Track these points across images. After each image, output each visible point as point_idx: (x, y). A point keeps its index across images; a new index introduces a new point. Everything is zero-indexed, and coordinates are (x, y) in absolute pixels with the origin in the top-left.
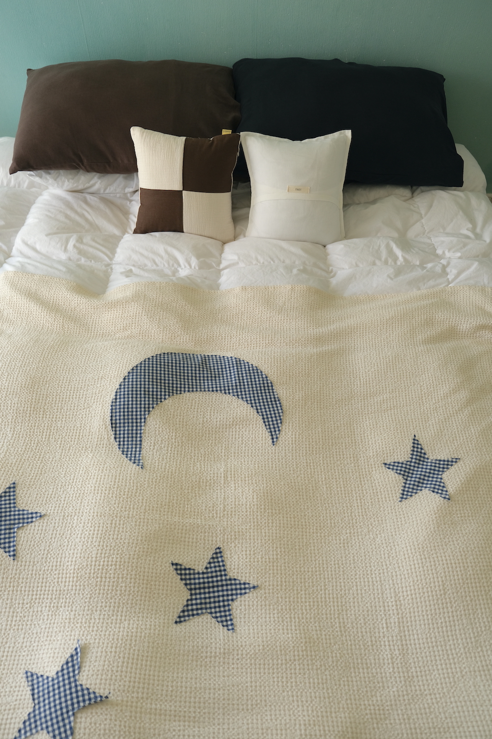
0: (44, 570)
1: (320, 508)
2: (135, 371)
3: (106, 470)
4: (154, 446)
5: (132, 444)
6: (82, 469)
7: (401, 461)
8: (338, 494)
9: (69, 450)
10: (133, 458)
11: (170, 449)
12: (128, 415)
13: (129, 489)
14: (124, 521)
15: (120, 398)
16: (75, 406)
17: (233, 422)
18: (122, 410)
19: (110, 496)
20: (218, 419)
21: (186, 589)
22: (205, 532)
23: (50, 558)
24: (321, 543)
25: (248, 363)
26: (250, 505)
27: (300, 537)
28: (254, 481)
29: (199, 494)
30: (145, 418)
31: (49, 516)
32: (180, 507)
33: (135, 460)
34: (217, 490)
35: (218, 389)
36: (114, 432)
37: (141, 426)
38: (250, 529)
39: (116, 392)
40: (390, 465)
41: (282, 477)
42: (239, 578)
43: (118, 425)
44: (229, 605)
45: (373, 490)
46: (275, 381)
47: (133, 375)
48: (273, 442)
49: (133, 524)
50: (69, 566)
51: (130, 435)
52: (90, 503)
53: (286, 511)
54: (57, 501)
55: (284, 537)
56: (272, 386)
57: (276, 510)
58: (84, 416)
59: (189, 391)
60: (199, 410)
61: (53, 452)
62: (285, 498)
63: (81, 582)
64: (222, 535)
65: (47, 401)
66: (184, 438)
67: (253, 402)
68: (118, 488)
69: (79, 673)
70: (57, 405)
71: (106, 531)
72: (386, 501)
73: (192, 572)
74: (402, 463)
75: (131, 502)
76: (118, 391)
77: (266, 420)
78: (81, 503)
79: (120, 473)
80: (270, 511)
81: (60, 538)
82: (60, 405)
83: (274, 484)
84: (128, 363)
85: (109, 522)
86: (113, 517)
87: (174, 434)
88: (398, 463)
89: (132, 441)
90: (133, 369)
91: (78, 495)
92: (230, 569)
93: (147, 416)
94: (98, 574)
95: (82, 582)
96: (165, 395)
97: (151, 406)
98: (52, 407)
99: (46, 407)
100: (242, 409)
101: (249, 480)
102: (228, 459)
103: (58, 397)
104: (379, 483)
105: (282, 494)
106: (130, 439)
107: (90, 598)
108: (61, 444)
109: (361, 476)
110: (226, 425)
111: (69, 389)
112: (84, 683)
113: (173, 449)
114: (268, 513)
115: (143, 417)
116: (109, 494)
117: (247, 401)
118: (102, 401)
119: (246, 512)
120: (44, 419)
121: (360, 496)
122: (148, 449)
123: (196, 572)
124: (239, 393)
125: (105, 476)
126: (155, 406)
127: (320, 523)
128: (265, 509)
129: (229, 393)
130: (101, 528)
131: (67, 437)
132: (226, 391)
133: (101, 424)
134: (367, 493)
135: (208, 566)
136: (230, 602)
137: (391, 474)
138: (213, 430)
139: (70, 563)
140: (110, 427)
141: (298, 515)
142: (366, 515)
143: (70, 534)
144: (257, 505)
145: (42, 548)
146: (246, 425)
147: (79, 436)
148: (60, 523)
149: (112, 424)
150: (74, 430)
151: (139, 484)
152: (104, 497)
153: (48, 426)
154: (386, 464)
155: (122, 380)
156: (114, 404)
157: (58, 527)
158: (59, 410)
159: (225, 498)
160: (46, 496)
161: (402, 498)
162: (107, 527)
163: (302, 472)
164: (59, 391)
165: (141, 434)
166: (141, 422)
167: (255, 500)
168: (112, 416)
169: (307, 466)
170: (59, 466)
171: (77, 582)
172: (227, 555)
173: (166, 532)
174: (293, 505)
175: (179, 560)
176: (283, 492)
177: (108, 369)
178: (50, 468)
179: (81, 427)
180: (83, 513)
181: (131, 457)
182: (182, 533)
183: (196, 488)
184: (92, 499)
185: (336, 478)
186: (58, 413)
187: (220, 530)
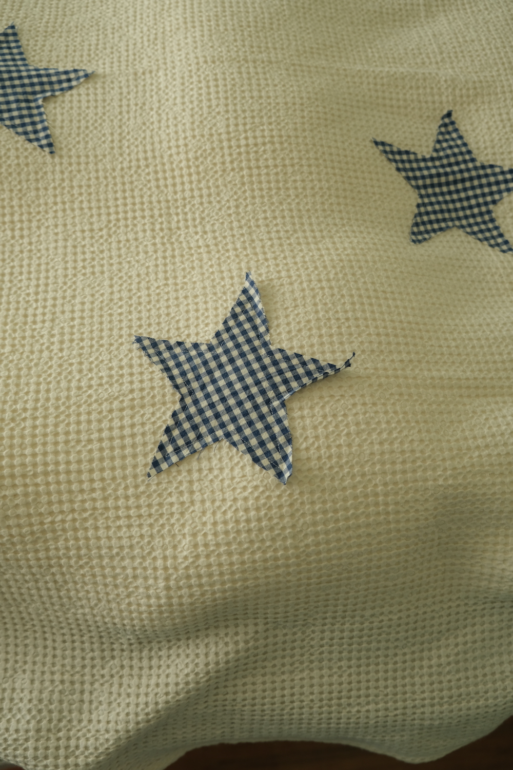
0: (122, 169)
14: (264, 68)
21: (409, 187)
22: (418, 88)
23: (128, 147)
26: (487, 39)
31: (104, 77)
38: (499, 75)
42: (499, 163)
44: (489, 212)
49: (283, 72)
50: (175, 157)
52: (183, 44)
54: (112, 53)
63: (208, 181)
64: (450, 90)
69: (268, 330)
73: (412, 157)
78: (164, 48)
81: (139, 111)
85: (235, 71)
86: (238, 62)
91: (152, 37)
92: (478, 149)
94: (241, 161)
95: (211, 182)
107: (237, 207)
112: (284, 346)
119: (484, 50)
123: (420, 157)
130: (220, 82)
135: (438, 146)
136: (491, 207)
139: (174, 150)
143: (159, 102)
145: (107, 131)
148: (132, 87)
152: (210, 31)
157: (129, 93)
159: (434, 35)
160: (86, 48)
162: (233, 79)
171: (199, 181)
172: (464, 126)
173: (349, 88)
175: (384, 136)
180: (173, 62)
182: (376, 91)
187: (446, 81)
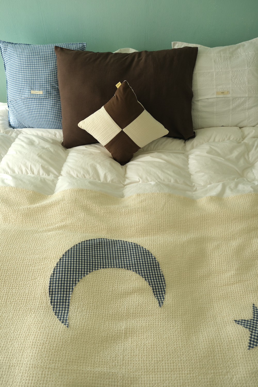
1: (192, 353)
2: (67, 254)
3: (42, 328)
4: (77, 309)
5: (62, 308)
6: (26, 326)
7: (246, 319)
8: (204, 342)
9: (19, 310)
10: (62, 319)
11: (88, 311)
12: (61, 286)
13: (57, 344)
14: (51, 372)
15: (57, 274)
16: (25, 278)
17: (133, 290)
18: (57, 282)
19: (43, 350)
20: (123, 288)
22: (109, 378)
24: (194, 382)
25: (142, 247)
27: (178, 378)
28: (145, 337)
29: (106, 347)
30: (72, 289)
32: (92, 358)
33: (63, 320)
34: (119, 343)
35: (123, 266)
36: (50, 298)
37: (69, 294)
38: (142, 375)
39: (54, 269)
40: (239, 321)
41: (165, 332)
43: (54, 293)
45: (228, 339)
46: (161, 261)
47: (66, 257)
48: (160, 305)
49: (58, 374)
51: (62, 301)
52: (28, 356)
53: (167, 358)
54: (6, 352)
55: (166, 380)
56: (158, 265)
57: (160, 358)
58: (31, 285)
59: (103, 268)
60: (110, 282)
61: (8, 312)
62: (167, 348)
64: (121, 381)
65: (7, 274)
66: (98, 303)
67: (146, 276)
68: (49, 344)
70: (13, 277)
71: (38, 380)
72: (238, 348)
74: (248, 321)
75: (57, 355)
76: (56, 268)
77: (155, 290)
78: (22, 355)
79: (52, 331)
80: (156, 359)
81: (5, 385)
82: (15, 277)
83: (159, 338)
84: (63, 248)
85: (40, 373)
86: (43, 368)
87: (92, 300)
88: (245, 320)
89: (63, 305)
90: (66, 253)
91: (20, 348)
93: (74, 287)
96: (87, 271)
97: (77, 280)
98: (10, 278)
99: (6, 279)
100: (139, 281)
101: (141, 336)
102: (128, 318)
103: (15, 271)
104: (232, 333)
105: (164, 345)
106: (61, 304)
108: (14, 306)
109: (219, 329)
110: (128, 293)
111: (23, 265)
113: (90, 311)
114: (155, 361)
115: (71, 287)
116: (42, 348)
117: (142, 275)
118: (44, 275)
120: (4, 287)
121: (219, 344)
122: (73, 311)
124: (137, 270)
125: (41, 333)
126: (80, 279)
127: (192, 366)
128: (152, 358)
129: (130, 269)
131: (18, 301)
132: (128, 267)
133: (43, 291)
134: (224, 341)
137: (240, 327)
138: (119, 296)
140: (48, 294)
141: (176, 361)
142: (225, 359)
143: (12, 382)
144: (147, 355)
146: (141, 292)
147: (27, 300)
148: (6, 372)
149: (50, 292)
150: (23, 295)
151: (64, 340)
152: (39, 351)
153: (6, 293)
154: (236, 321)
155: (58, 261)
156: (52, 277)
157: (4, 375)
158: (15, 281)
159: (124, 350)
161: (250, 346)
162: (39, 377)
163: (179, 327)
164: (16, 267)
165: (69, 300)
166: (69, 291)
167: (145, 352)
168: (50, 286)
169: (182, 322)
170: (11, 324)
173: (82, 380)
174: (172, 353)
176: (165, 343)
177: (50, 252)
178: (4, 325)
179: (28, 293)
180: (22, 364)
181: (61, 317)
182: (93, 380)
183: (104, 342)
184: (30, 353)
185: (202, 332)
186: (14, 283)
187: (120, 377)
